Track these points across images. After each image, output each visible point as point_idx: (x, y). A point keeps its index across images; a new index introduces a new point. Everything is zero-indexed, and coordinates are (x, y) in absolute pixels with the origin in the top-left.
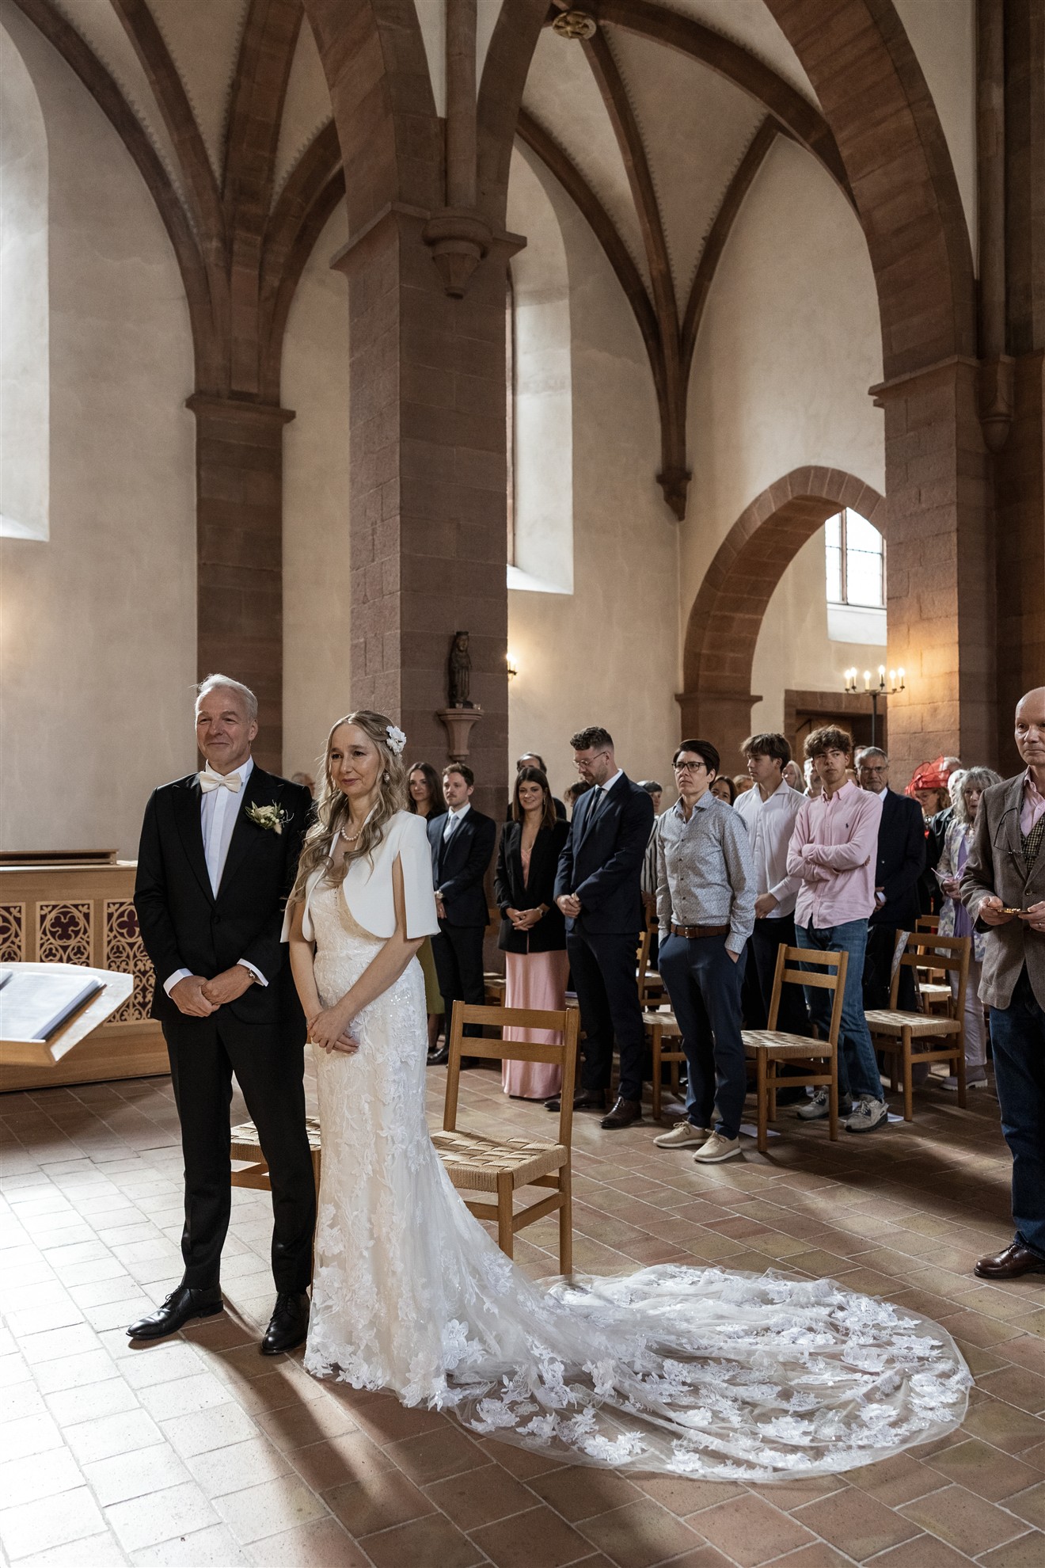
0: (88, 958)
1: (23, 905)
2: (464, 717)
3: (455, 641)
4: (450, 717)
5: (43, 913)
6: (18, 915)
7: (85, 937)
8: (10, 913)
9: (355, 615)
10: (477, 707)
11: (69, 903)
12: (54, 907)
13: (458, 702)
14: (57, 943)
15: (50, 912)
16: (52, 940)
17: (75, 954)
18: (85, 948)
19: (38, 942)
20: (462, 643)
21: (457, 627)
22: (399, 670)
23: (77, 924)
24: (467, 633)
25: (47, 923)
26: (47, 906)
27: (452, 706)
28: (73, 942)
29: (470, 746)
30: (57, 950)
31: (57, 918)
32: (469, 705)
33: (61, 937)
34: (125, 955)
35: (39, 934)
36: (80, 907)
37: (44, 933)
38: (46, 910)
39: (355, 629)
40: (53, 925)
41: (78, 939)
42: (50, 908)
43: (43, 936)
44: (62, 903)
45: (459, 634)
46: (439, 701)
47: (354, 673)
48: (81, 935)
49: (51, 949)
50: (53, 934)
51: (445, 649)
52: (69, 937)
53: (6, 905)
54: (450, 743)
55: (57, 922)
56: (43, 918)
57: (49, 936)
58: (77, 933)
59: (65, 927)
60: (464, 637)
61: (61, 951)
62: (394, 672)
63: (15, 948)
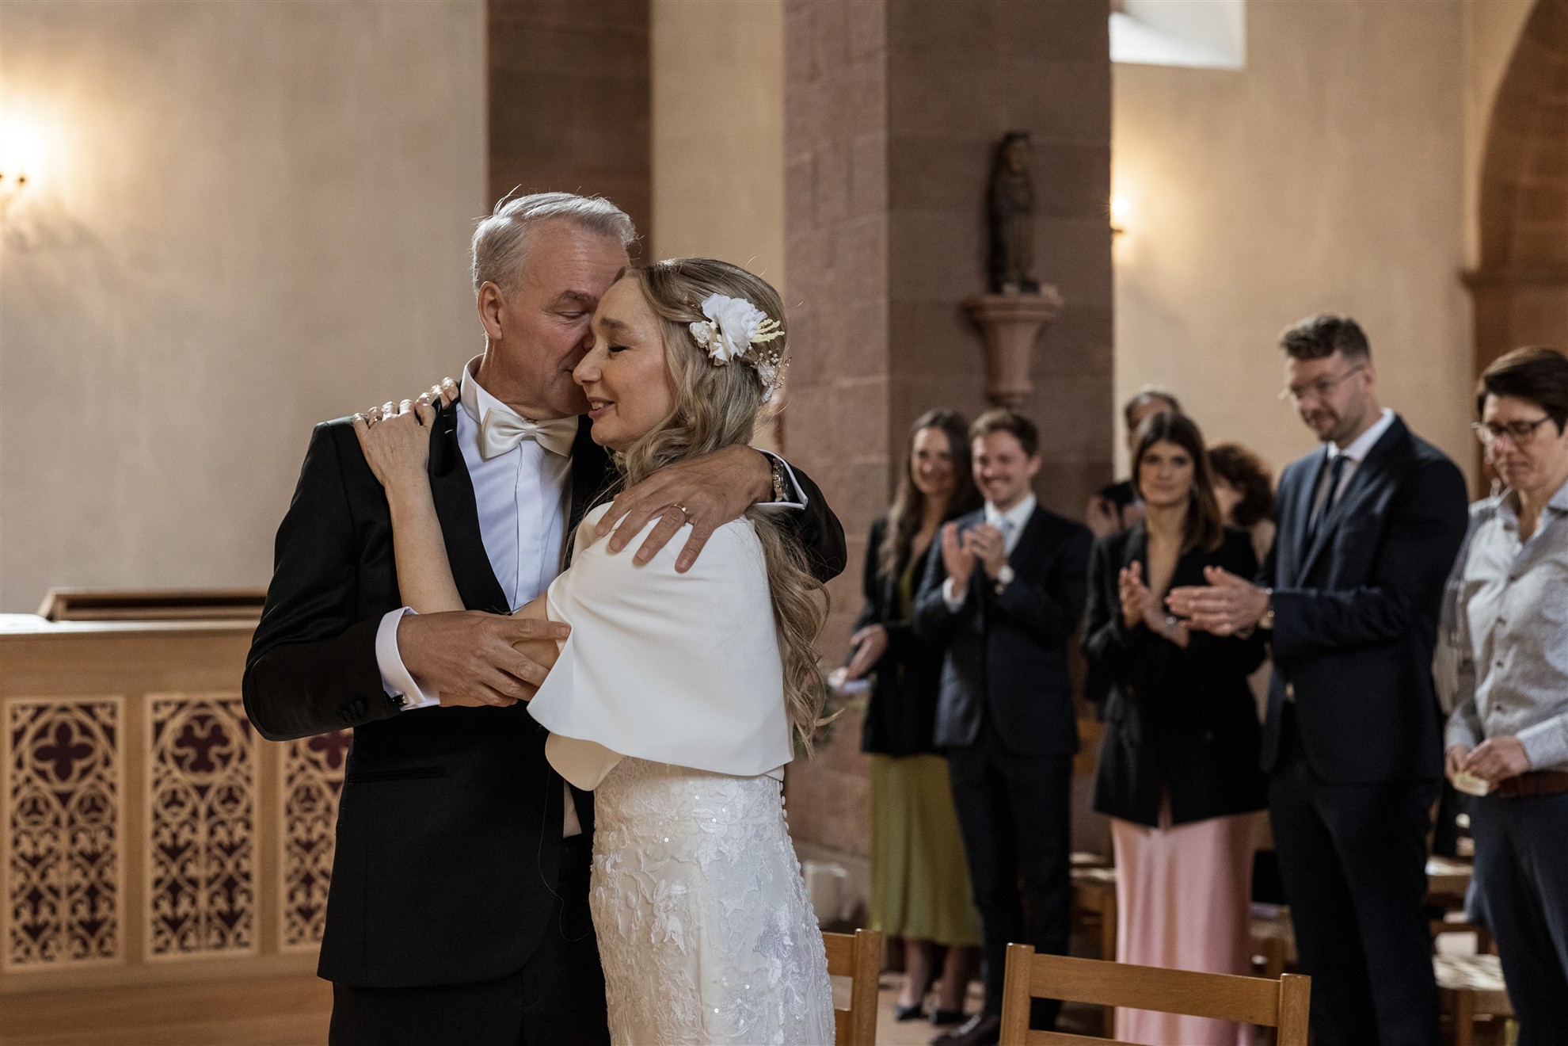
0: (248, 810)
1: (119, 700)
2: (1021, 313)
3: (1001, 154)
4: (992, 314)
5: (160, 716)
6: (109, 721)
7: (242, 768)
8: (94, 717)
9: (794, 107)
10: (1049, 292)
11: (210, 697)
12: (181, 705)
13: (1009, 281)
14: (185, 779)
15: (173, 715)
16: (177, 774)
17: (223, 802)
18: (242, 791)
19: (150, 777)
20: (1018, 157)
21: (1005, 123)
22: (882, 218)
23: (225, 741)
24: (1025, 136)
25: (168, 738)
26: (167, 704)
27: (996, 288)
28: (218, 778)
29: (1037, 374)
30: (187, 793)
31: (187, 730)
32: (1030, 286)
33: (195, 767)
34: (320, 806)
35: (151, 761)
36: (233, 708)
37: (162, 758)
38: (164, 713)
39: (793, 134)
40: (180, 743)
41: (229, 771)
42: (172, 708)
43: (160, 765)
44: (196, 698)
45: (1010, 138)
46: (968, 281)
47: (790, 228)
48: (234, 763)
49: (174, 793)
50: (179, 761)
51: (977, 170)
52: (209, 768)
53: (86, 700)
54: (992, 368)
55: (186, 737)
56: (159, 727)
57: (171, 764)
58: (225, 759)
59: (202, 747)
60: (1020, 144)
61: (195, 796)
62: (874, 222)
63: (104, 788)
